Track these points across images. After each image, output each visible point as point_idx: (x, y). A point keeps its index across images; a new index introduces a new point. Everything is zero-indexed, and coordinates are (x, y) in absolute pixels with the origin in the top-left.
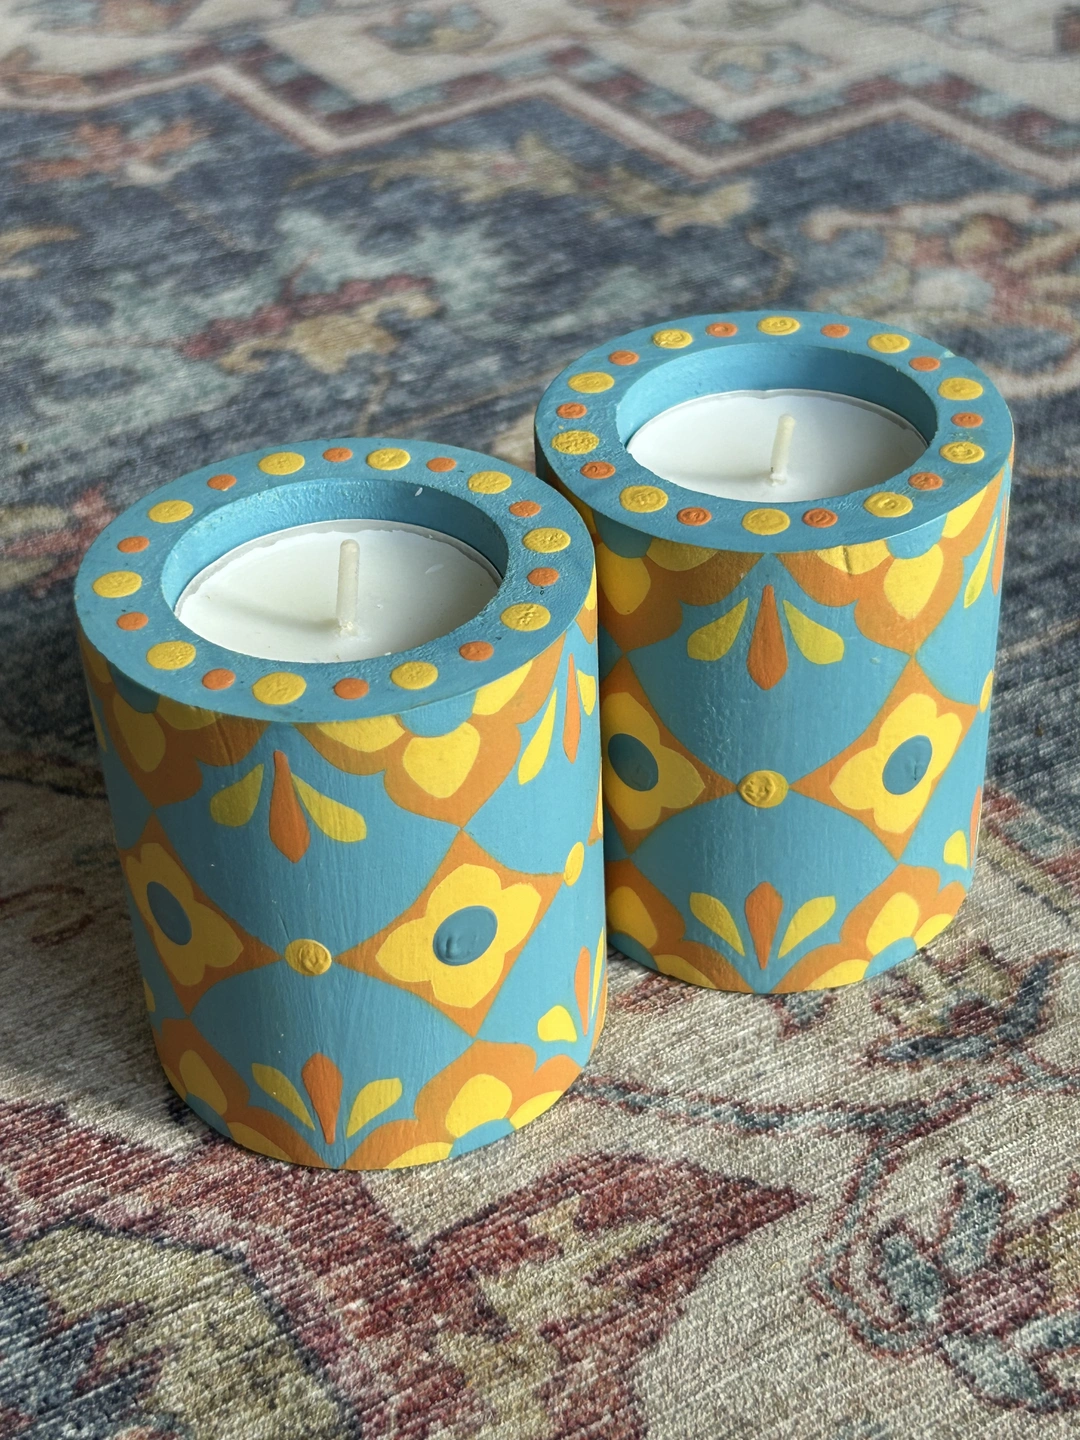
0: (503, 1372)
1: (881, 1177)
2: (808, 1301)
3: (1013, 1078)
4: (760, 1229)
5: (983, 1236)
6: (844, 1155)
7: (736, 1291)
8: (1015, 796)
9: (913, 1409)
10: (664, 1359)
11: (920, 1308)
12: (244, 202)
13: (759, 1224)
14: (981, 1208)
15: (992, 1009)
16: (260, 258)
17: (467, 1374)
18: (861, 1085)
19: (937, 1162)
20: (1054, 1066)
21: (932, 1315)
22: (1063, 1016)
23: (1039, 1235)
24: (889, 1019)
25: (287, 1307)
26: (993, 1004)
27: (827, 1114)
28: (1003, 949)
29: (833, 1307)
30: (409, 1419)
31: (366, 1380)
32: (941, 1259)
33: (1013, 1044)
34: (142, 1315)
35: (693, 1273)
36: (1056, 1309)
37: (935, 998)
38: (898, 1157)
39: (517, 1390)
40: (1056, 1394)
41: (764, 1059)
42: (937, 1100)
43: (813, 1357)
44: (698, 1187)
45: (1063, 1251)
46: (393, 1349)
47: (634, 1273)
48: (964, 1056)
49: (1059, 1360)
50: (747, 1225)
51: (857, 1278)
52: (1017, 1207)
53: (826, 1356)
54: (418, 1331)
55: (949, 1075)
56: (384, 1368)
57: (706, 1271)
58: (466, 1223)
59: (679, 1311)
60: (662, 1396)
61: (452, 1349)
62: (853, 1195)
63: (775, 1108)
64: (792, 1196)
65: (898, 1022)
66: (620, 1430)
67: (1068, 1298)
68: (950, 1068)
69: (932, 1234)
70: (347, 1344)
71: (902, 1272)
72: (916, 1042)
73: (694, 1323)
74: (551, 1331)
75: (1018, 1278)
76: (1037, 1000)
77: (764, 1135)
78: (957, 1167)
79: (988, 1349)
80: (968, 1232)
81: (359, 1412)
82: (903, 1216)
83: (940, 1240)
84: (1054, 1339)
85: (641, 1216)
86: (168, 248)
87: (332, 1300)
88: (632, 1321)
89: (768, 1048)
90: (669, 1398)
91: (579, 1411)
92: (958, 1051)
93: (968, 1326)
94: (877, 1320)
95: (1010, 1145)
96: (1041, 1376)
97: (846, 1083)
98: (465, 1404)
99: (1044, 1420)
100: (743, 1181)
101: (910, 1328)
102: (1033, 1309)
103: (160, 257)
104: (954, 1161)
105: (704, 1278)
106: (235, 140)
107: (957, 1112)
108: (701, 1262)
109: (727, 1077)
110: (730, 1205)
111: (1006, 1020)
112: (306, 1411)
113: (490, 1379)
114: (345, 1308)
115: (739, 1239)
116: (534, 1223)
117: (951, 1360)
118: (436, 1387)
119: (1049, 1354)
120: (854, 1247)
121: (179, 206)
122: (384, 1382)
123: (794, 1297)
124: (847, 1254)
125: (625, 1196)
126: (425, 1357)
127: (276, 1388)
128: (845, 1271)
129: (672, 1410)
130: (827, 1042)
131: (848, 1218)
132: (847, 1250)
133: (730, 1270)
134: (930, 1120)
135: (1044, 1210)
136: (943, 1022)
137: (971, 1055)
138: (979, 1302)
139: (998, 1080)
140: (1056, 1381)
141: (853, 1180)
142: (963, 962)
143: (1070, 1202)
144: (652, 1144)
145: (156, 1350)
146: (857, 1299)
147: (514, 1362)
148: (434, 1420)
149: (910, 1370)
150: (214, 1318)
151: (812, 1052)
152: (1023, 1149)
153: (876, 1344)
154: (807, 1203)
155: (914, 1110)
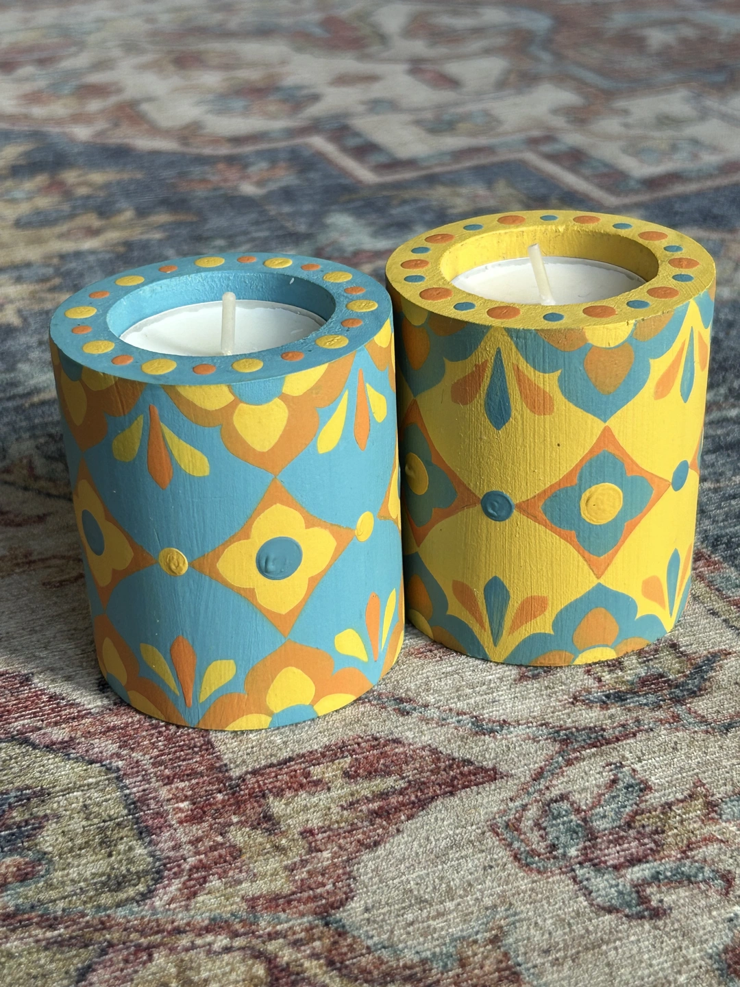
0: (268, 852)
1: (561, 768)
2: (488, 834)
3: (672, 721)
4: (468, 789)
5: (622, 810)
6: (539, 753)
7: (440, 823)
8: (721, 560)
9: (543, 905)
10: (379, 857)
11: (565, 846)
12: (307, 207)
13: (468, 787)
14: (626, 793)
15: (669, 680)
16: (308, 236)
17: (244, 851)
18: (563, 714)
19: (603, 764)
20: (703, 717)
21: (573, 852)
22: (719, 688)
23: (663, 813)
24: (595, 678)
25: (138, 801)
26: (671, 677)
27: (534, 729)
28: (687, 645)
29: (504, 839)
30: (197, 872)
31: (177, 847)
32: (588, 819)
33: (678, 701)
34: (43, 795)
35: (414, 810)
36: (662, 859)
37: (631, 669)
38: (576, 758)
39: (274, 863)
40: (647, 909)
41: (500, 693)
42: (614, 728)
43: (481, 867)
44: (433, 762)
45: (677, 825)
46: (200, 832)
47: (375, 806)
48: (641, 705)
49: (655, 889)
50: (460, 786)
51: (527, 824)
52: (651, 795)
53: (491, 867)
54: (219, 823)
55: (627, 715)
56: (190, 842)
57: (423, 809)
58: (272, 765)
59: (398, 831)
60: (371, 878)
61: (238, 836)
62: (539, 775)
63: (499, 721)
64: (496, 773)
65: (600, 680)
66: (336, 894)
67: (673, 853)
68: (629, 710)
69: (586, 804)
70: (170, 826)
71: (559, 824)
72: (610, 694)
73: (406, 839)
74: (308, 833)
75: (640, 836)
76: (702, 677)
77: (487, 736)
78: (616, 767)
79: (606, 876)
80: (612, 806)
81: (165, 865)
82: (570, 792)
83: (591, 809)
84: (656, 877)
85: (389, 774)
86: (253, 228)
87: (168, 800)
88: (364, 833)
89: (505, 688)
90: (376, 880)
91: (312, 880)
92: (638, 701)
93: (596, 861)
94: (532, 850)
95: (657, 759)
96: (639, 897)
97: (553, 712)
98: (237, 868)
99: (634, 923)
100: (464, 761)
101: (555, 857)
102: (646, 856)
103: (245, 233)
104: (615, 764)
105: (422, 813)
106: (312, 175)
107: (626, 737)
108: (422, 804)
109: (472, 701)
110: (452, 773)
111: (677, 687)
112: (131, 861)
113: (258, 855)
114: (176, 805)
115: (452, 794)
116: (316, 772)
117: (578, 879)
118: (220, 856)
119: (649, 884)
120: (529, 806)
121: (267, 208)
122: (187, 850)
123: (480, 831)
124: (524, 810)
125: (382, 761)
126: (220, 839)
127: (115, 845)
128: (519, 820)
129: (375, 887)
130: (547, 688)
131: (531, 790)
132: (525, 807)
133: (440, 811)
134: (605, 739)
135: (671, 798)
136: (633, 684)
137: (646, 704)
138: (608, 848)
139: (661, 720)
140: (650, 901)
141: (541, 768)
142: (656, 651)
143: (690, 796)
144: (410, 734)
145: (46, 816)
146: (522, 837)
147: (278, 848)
148: (213, 875)
149: (548, 883)
150: (89, 802)
151: (535, 693)
152: (666, 762)
153: (527, 865)
154: (505, 778)
155: (596, 732)
